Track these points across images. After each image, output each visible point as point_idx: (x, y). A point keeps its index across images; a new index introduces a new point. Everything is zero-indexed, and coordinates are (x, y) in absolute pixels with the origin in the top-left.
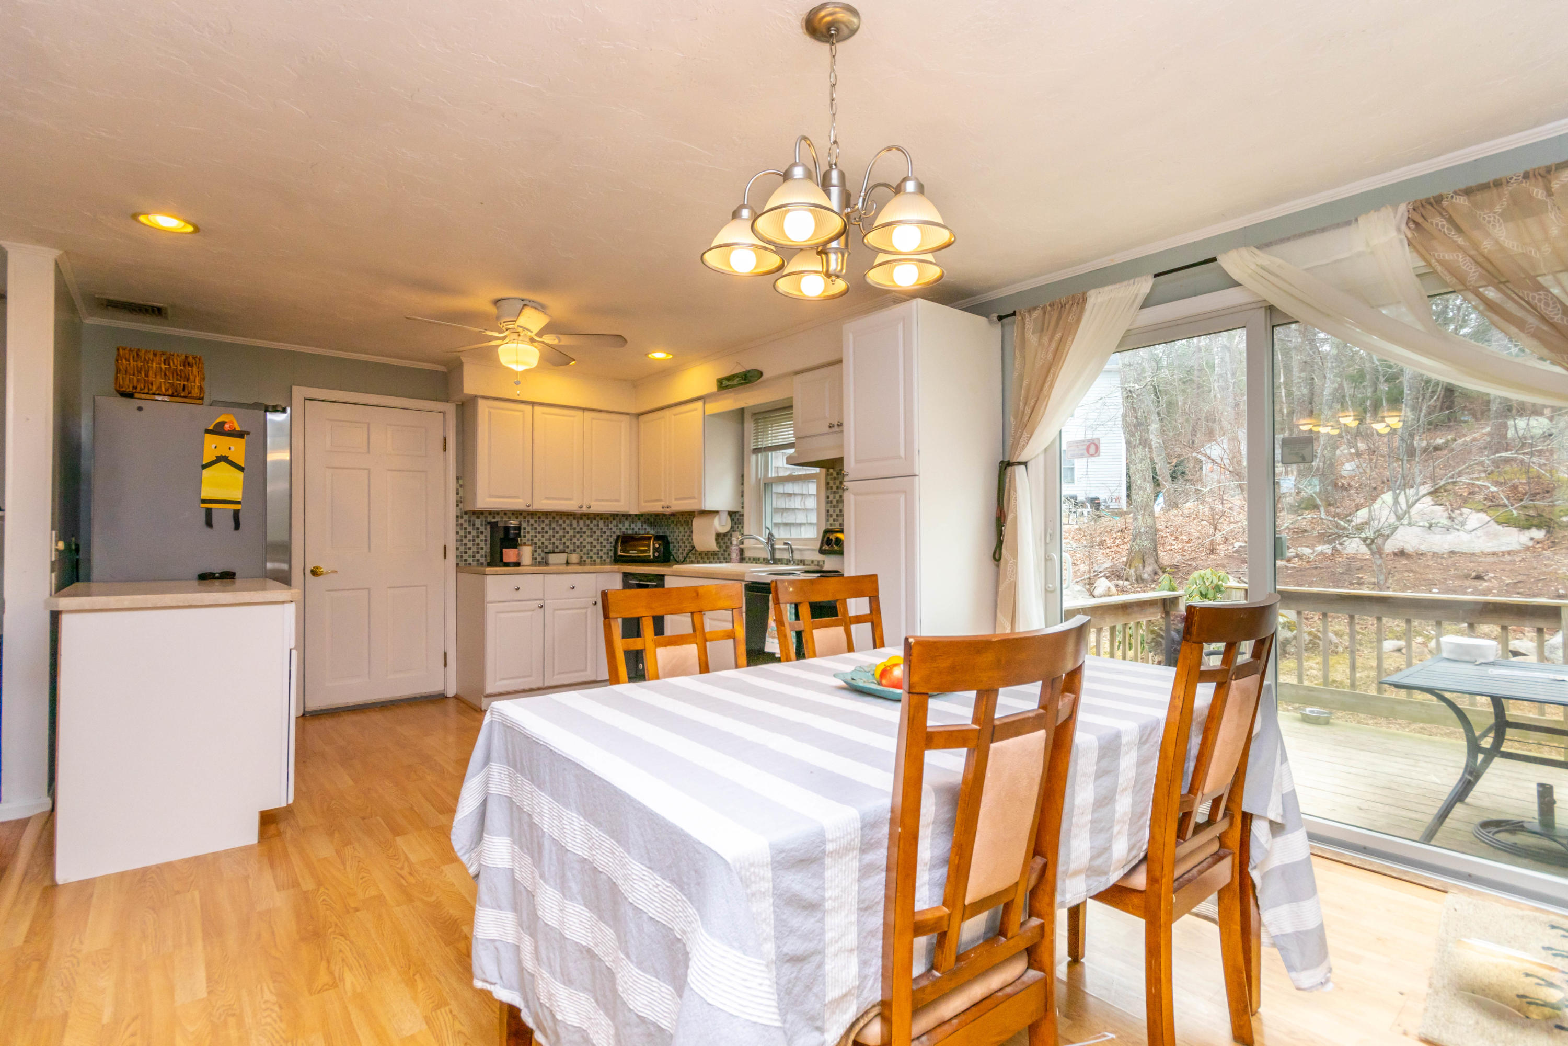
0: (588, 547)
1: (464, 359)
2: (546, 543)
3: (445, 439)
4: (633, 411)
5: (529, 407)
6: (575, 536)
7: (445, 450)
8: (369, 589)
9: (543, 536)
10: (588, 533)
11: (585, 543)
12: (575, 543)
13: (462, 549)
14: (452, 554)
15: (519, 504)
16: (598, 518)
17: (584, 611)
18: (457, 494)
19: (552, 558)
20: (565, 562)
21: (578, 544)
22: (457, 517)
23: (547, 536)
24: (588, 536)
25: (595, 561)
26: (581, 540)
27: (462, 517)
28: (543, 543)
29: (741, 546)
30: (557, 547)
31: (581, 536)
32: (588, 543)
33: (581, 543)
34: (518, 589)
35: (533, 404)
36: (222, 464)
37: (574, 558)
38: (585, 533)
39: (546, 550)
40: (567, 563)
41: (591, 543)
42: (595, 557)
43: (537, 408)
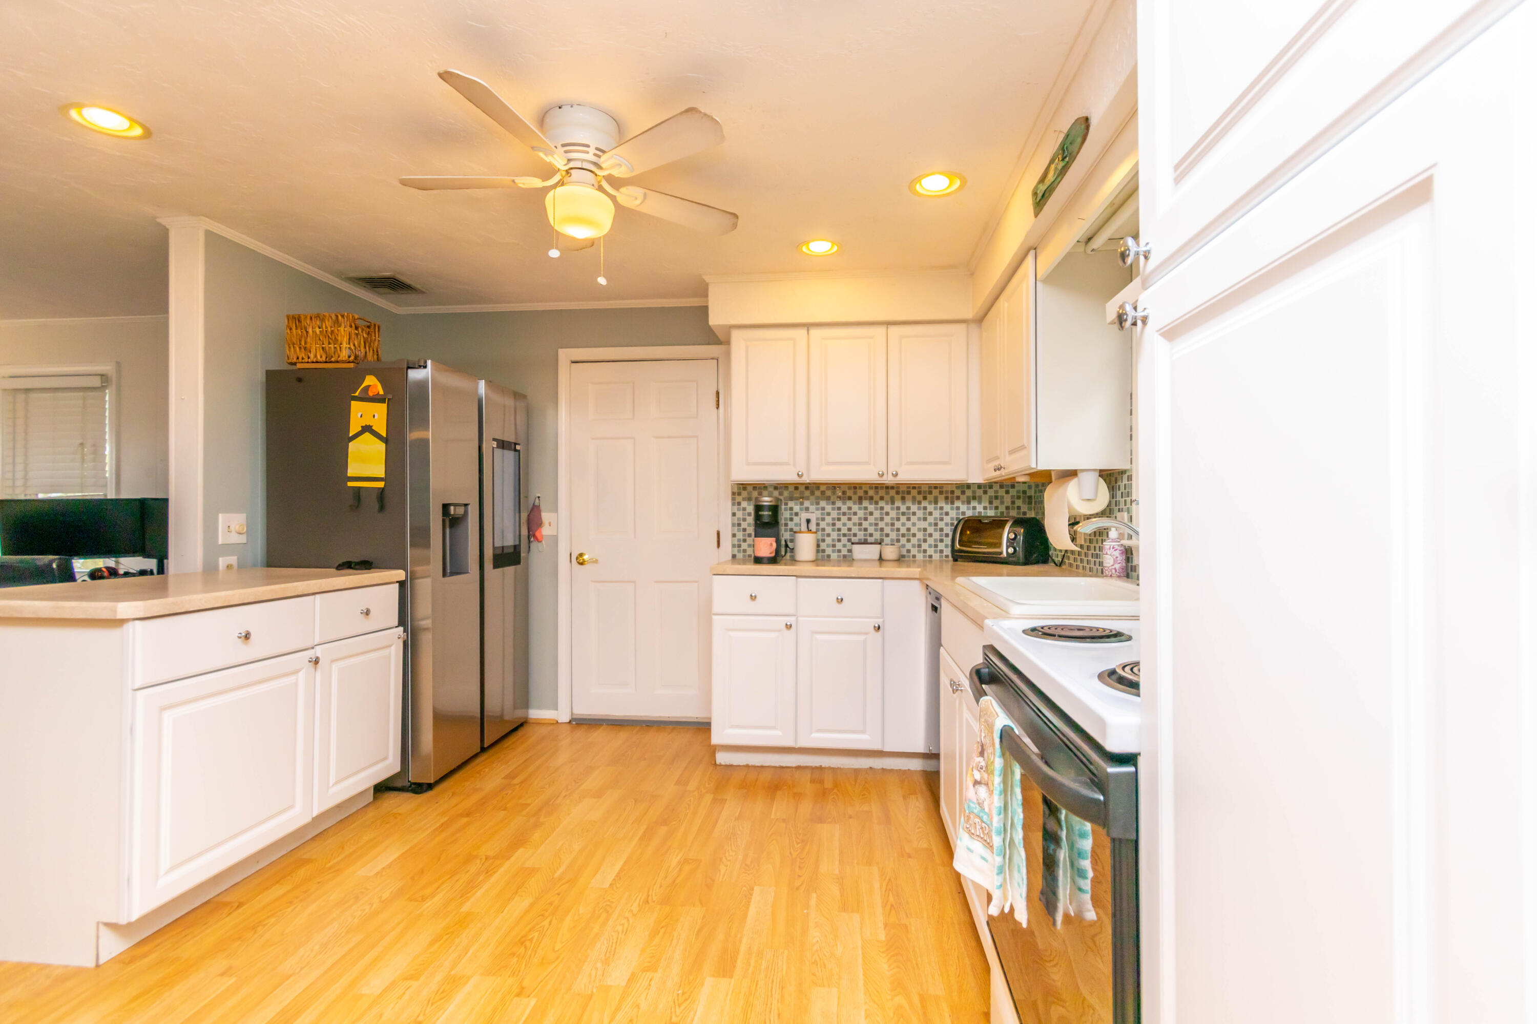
0: (920, 535)
1: (707, 278)
2: (855, 529)
3: (718, 393)
4: (969, 314)
5: (803, 332)
6: (898, 519)
7: (718, 408)
8: (634, 582)
9: (849, 519)
10: (920, 514)
11: (914, 530)
12: (898, 530)
13: (740, 535)
14: (727, 541)
15: (787, 475)
16: (936, 492)
17: (862, 638)
19: (860, 552)
20: (877, 557)
21: (903, 530)
22: (733, 494)
23: (855, 519)
24: (919, 519)
25: (930, 556)
26: (909, 525)
27: (739, 494)
28: (849, 530)
30: (871, 535)
31: (909, 519)
32: (919, 530)
33: (909, 530)
34: (754, 598)
35: (808, 326)
36: (367, 436)
37: (890, 552)
38: (914, 514)
39: (854, 539)
40: (881, 559)
41: (925, 530)
42: (931, 551)
43: (814, 332)
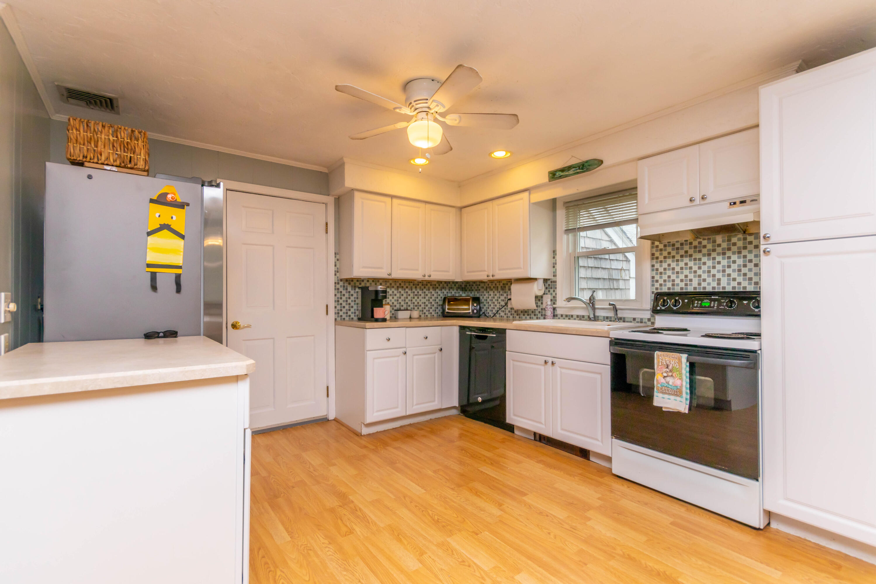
0: (423, 306)
1: (345, 160)
2: (395, 303)
3: (327, 224)
4: (459, 205)
5: (389, 200)
6: (414, 298)
7: (327, 233)
8: (273, 338)
9: (393, 298)
10: (423, 295)
11: (420, 303)
12: (414, 303)
13: (339, 307)
14: (332, 311)
15: (382, 274)
16: (429, 285)
17: (432, 356)
18: (335, 266)
19: (401, 315)
20: (409, 317)
21: (416, 303)
22: (335, 283)
23: (395, 298)
24: (422, 298)
25: (427, 316)
26: (418, 300)
27: (338, 283)
28: (393, 303)
29: (554, 306)
30: (402, 306)
31: (418, 298)
32: (422, 303)
33: (418, 303)
34: (389, 340)
35: (392, 197)
36: (165, 231)
37: (415, 314)
38: (420, 295)
39: (395, 308)
40: (410, 318)
41: (425, 303)
42: (427, 313)
43: (395, 201)
